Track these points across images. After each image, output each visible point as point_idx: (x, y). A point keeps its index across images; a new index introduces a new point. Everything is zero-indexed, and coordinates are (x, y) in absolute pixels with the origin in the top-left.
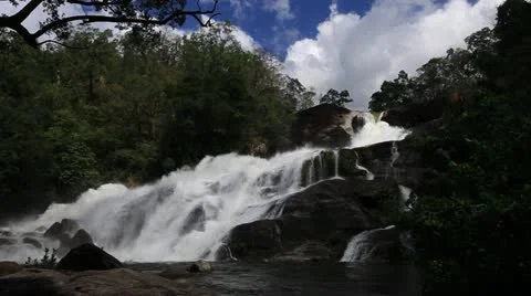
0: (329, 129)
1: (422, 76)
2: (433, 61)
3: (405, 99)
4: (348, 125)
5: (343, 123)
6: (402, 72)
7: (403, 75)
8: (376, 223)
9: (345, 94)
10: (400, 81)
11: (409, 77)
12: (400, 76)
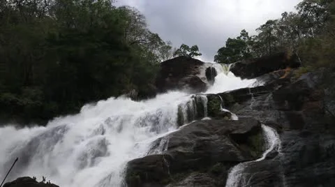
0: (187, 78)
1: (260, 35)
2: (269, 22)
3: (245, 54)
4: (202, 75)
5: (199, 73)
6: (244, 31)
7: (244, 33)
8: (248, 157)
9: (195, 48)
10: (242, 38)
11: (249, 35)
12: (242, 35)
